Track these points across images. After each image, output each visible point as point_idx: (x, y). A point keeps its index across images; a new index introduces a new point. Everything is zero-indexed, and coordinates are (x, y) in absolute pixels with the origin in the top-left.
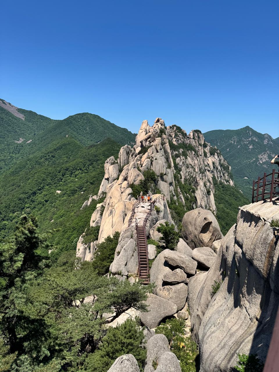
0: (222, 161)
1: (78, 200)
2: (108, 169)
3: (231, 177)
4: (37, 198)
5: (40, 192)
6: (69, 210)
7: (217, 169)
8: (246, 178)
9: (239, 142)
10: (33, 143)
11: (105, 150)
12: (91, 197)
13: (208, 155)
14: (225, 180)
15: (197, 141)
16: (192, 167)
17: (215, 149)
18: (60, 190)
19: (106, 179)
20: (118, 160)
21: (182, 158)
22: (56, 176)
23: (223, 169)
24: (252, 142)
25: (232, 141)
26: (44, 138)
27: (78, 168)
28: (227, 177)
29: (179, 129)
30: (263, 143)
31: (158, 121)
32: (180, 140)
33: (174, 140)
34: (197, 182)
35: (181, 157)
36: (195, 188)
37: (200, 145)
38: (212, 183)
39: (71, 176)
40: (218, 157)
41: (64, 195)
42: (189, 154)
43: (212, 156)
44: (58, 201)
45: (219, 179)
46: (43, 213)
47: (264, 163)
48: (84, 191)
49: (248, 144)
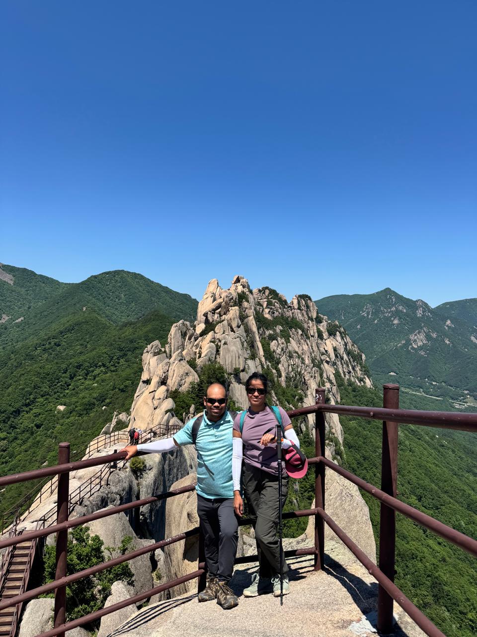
0: (349, 346)
1: (94, 423)
2: (149, 363)
3: (366, 372)
4: (21, 421)
5: (27, 409)
6: (77, 441)
7: (342, 358)
8: (392, 374)
9: (376, 313)
10: (26, 323)
11: (150, 331)
12: (116, 416)
13: (325, 335)
14: (358, 378)
15: (305, 313)
16: (299, 357)
17: (336, 326)
18: (64, 405)
19: (144, 382)
20: (167, 346)
21: (281, 340)
22: (58, 379)
23: (351, 360)
24: (397, 314)
25: (363, 312)
26: (46, 313)
27: (100, 364)
28: (359, 372)
29: (274, 293)
30: (416, 315)
31: (238, 280)
32: (277, 311)
33: (267, 310)
34: (305, 383)
35: (279, 339)
36: (302, 393)
37: (311, 319)
38: (335, 384)
39: (86, 379)
40: (342, 338)
41: (71, 413)
42: (293, 334)
43: (332, 338)
44: (58, 426)
45: (347, 377)
46: (30, 447)
47: (421, 348)
48: (107, 405)
49: (391, 317)
